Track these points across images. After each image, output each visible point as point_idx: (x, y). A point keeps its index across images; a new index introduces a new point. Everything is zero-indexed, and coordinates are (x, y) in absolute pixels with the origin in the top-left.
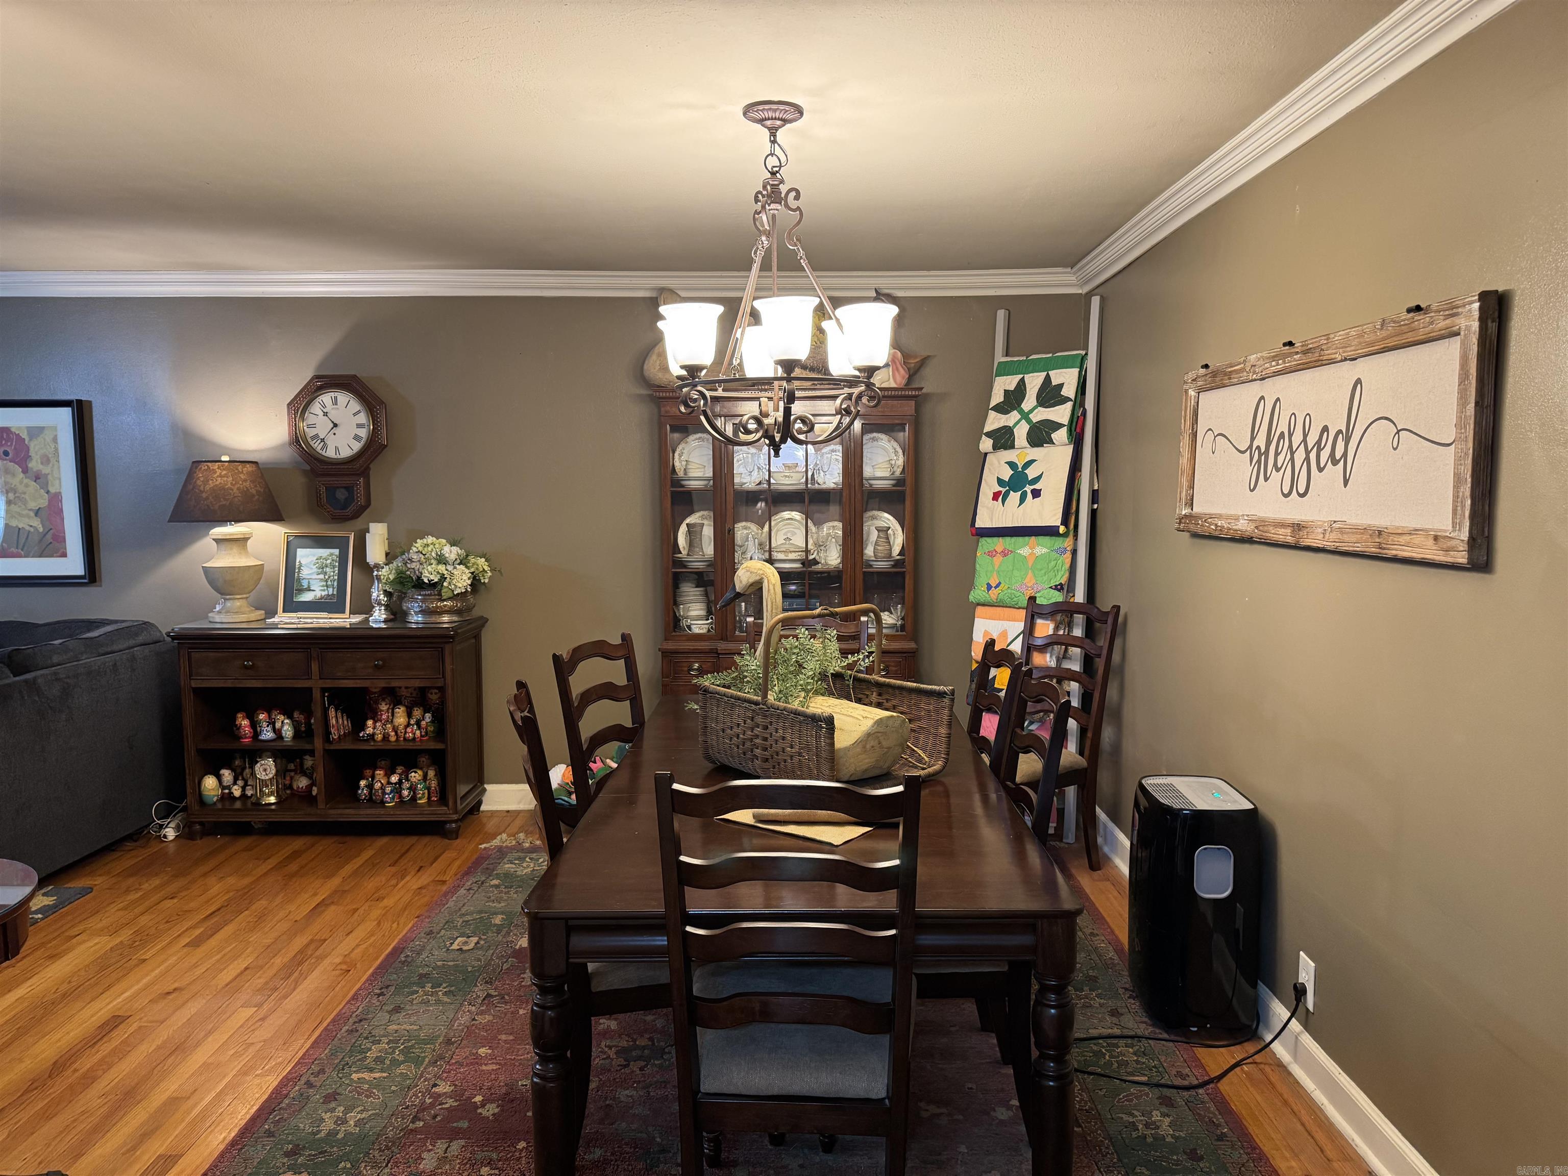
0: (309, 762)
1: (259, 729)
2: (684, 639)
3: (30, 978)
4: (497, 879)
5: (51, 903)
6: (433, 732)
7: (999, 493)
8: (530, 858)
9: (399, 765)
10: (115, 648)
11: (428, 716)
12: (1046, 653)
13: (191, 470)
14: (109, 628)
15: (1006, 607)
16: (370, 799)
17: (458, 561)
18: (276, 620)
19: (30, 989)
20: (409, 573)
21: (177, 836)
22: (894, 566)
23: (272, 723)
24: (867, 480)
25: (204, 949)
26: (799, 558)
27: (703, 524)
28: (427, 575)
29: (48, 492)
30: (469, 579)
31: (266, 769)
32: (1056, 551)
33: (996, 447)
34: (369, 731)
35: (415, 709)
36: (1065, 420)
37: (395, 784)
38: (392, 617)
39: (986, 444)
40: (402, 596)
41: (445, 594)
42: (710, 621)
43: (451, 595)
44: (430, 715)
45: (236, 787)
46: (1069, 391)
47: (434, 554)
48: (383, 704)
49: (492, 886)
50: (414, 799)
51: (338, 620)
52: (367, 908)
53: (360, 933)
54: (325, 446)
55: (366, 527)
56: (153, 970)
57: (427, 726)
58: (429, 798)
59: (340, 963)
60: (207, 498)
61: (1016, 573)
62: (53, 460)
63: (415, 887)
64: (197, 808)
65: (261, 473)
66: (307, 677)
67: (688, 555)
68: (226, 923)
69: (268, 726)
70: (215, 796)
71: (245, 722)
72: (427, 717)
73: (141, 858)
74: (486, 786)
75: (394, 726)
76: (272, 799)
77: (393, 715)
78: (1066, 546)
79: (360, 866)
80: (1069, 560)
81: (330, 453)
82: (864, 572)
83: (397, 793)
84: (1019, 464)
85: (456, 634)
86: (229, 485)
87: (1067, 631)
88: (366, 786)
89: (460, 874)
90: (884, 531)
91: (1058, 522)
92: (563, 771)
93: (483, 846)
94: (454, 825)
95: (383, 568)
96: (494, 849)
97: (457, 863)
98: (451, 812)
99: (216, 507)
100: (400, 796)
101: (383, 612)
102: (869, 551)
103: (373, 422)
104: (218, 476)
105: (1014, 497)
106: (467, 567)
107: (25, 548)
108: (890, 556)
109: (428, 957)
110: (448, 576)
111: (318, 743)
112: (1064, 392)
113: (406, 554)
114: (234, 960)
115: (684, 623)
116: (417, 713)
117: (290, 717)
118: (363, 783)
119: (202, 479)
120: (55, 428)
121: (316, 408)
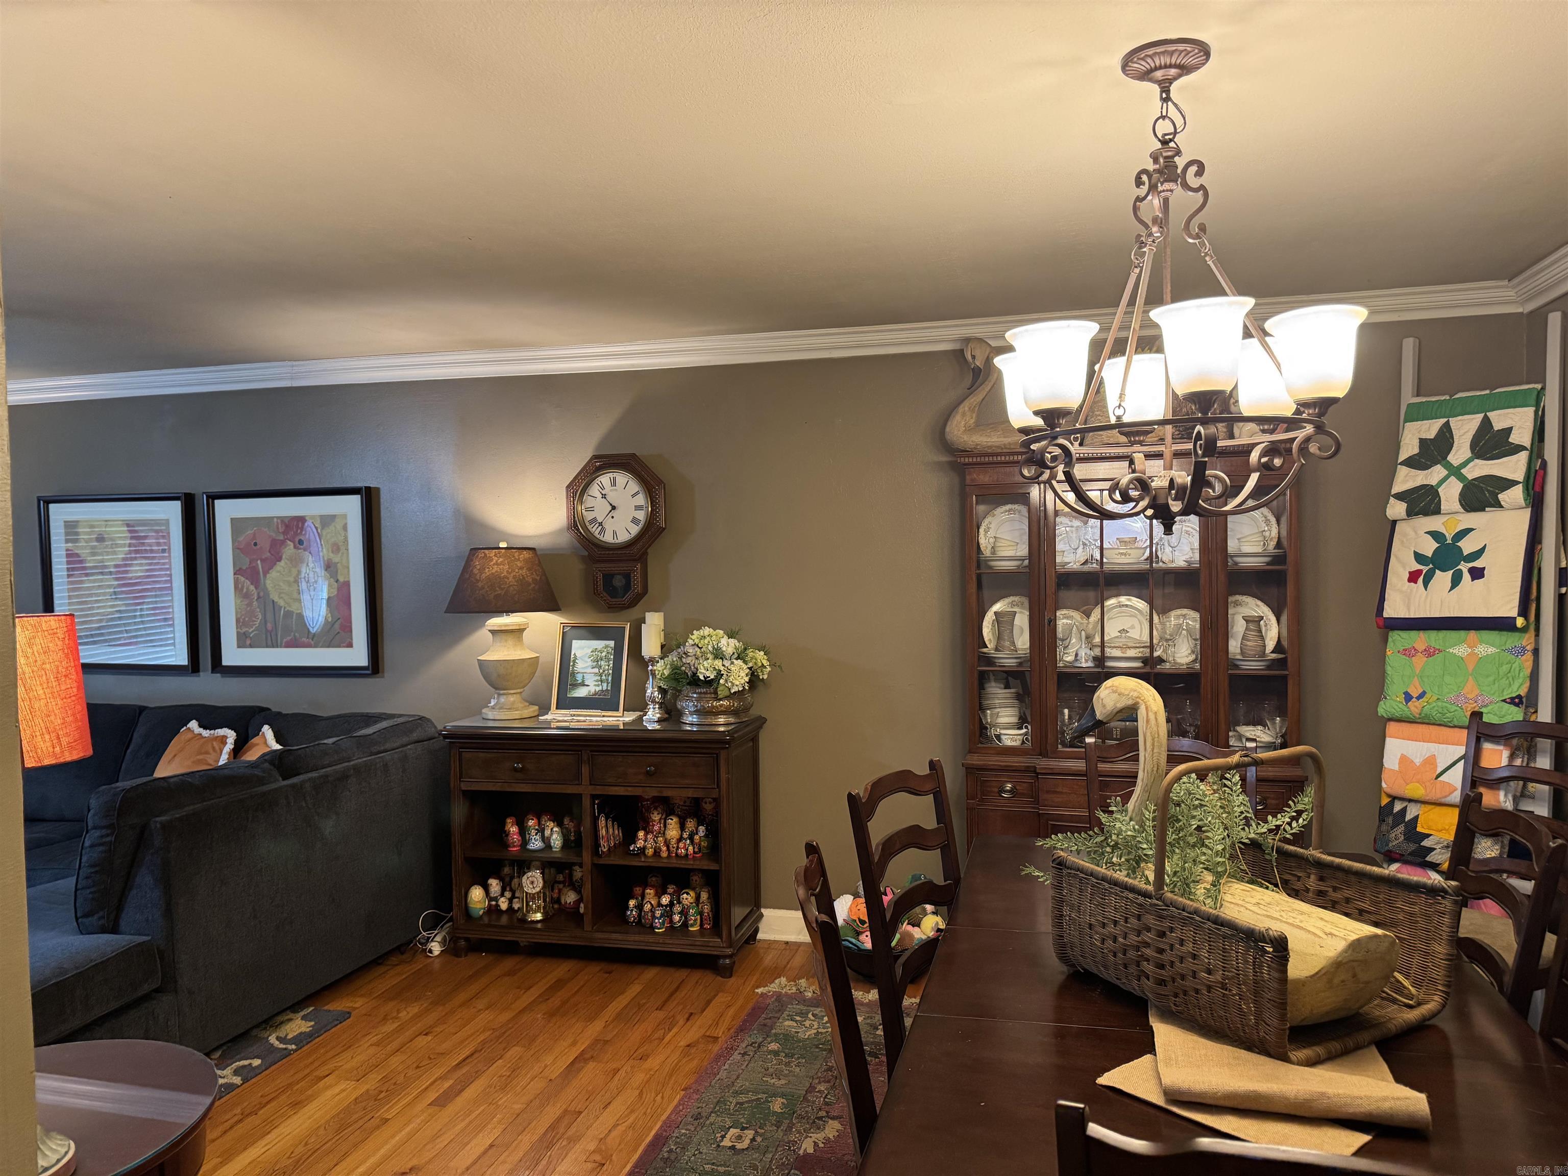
0: (578, 873)
1: (527, 836)
2: (992, 752)
3: (269, 1133)
4: (776, 1041)
5: (308, 1030)
6: (707, 848)
7: (1419, 572)
8: (813, 1015)
9: (671, 883)
10: (388, 746)
11: (702, 829)
12: (1499, 789)
13: (468, 558)
14: (384, 724)
15: (1434, 724)
16: (639, 922)
17: (736, 655)
18: (548, 717)
19: (266, 1148)
20: (684, 668)
21: (442, 951)
22: (1269, 668)
23: (541, 831)
24: (1232, 557)
25: (451, 1109)
26: (1140, 655)
27: (1015, 612)
28: (703, 671)
29: (337, 581)
30: (747, 675)
31: (533, 881)
32: (1510, 651)
33: (1411, 513)
34: (640, 844)
35: (689, 820)
36: (1519, 476)
37: (666, 906)
38: (666, 716)
39: (1396, 509)
40: (678, 693)
41: (722, 692)
42: (1024, 730)
43: (727, 693)
44: (703, 828)
45: (502, 899)
46: (1522, 436)
47: (710, 648)
48: (656, 813)
49: (770, 1052)
50: (685, 925)
51: (611, 719)
52: (629, 1069)
53: (618, 1107)
54: (603, 530)
55: (642, 616)
56: (393, 1136)
57: (700, 841)
58: (701, 925)
59: (594, 1151)
60: (483, 588)
61: (1447, 679)
62: (343, 548)
63: (683, 1043)
64: (462, 922)
65: (539, 560)
66: (577, 782)
67: (997, 649)
68: (478, 1074)
69: (536, 834)
70: (482, 909)
71: (514, 829)
72: (701, 831)
73: (404, 977)
74: (763, 910)
75: (666, 840)
76: (539, 916)
77: (665, 826)
78: (1524, 644)
79: (626, 1007)
80: (1529, 664)
81: (608, 538)
82: (1231, 675)
83: (668, 917)
84: (1447, 535)
85: (733, 739)
86: (505, 573)
87: (1526, 760)
88: (635, 907)
89: (732, 1030)
90: (1254, 622)
91: (1514, 613)
92: (850, 903)
93: (759, 991)
94: (727, 961)
95: (658, 662)
96: (772, 996)
97: (731, 1012)
98: (724, 945)
99: (492, 596)
100: (671, 921)
101: (657, 710)
102: (1234, 646)
103: (651, 503)
104: (494, 564)
105: (1443, 578)
106: (745, 662)
107: (315, 639)
108: (1263, 654)
109: (694, 1155)
110: (725, 673)
111: (587, 857)
112: (1514, 439)
113: (682, 647)
114: (481, 1131)
115: (993, 732)
116: (690, 824)
117: (560, 824)
118: (632, 903)
119: (478, 567)
120: (345, 516)
121: (594, 490)
